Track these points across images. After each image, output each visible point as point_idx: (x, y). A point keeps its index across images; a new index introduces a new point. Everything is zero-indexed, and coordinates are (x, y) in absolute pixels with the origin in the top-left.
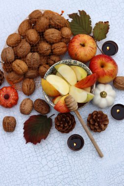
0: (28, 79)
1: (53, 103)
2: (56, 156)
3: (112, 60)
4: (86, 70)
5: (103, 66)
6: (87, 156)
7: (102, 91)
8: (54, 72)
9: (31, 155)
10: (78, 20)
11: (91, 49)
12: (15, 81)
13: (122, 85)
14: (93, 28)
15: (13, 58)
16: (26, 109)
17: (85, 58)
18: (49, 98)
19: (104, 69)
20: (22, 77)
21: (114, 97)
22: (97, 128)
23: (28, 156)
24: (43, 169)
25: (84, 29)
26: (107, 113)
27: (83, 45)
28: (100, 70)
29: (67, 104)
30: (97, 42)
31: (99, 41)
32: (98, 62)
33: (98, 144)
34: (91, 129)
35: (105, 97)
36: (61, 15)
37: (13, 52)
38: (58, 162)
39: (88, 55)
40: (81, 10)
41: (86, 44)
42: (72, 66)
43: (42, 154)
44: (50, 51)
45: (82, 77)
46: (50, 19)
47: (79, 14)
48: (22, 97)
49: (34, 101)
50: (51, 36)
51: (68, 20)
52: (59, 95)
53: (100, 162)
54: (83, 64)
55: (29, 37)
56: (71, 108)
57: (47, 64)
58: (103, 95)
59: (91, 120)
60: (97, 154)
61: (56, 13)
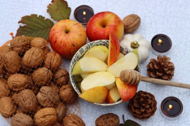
5: (104, 25)
11: (77, 25)
13: (134, 22)
14: (49, 18)
15: (30, 119)
19: (109, 24)
22: (170, 72)
25: (44, 29)
27: (67, 32)
28: (107, 29)
39: (82, 33)
40: (20, 19)
41: (68, 28)
44: (50, 71)
47: (22, 25)
50: (34, 57)
55: (18, 83)
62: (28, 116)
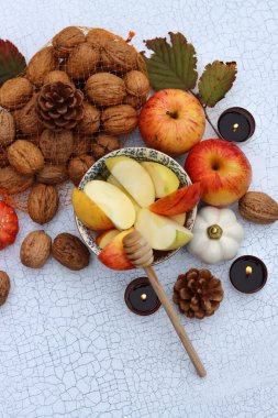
0: (44, 186)
1: (98, 244)
2: (97, 368)
3: (238, 153)
4: (177, 174)
5: (216, 166)
6: (169, 373)
7: (212, 223)
8: (103, 174)
9: (40, 361)
10: (166, 55)
11: (193, 125)
12: (14, 190)
13: (259, 211)
14: (200, 75)
15: (12, 136)
16: (34, 255)
17: (177, 146)
18: (88, 233)
19: (220, 173)
20: (30, 181)
21: (239, 240)
22: (195, 308)
23: (32, 364)
24: (65, 397)
25: (178, 76)
26: (221, 274)
27: (174, 116)
28: (209, 175)
29: (129, 250)
30: (208, 109)
31: (213, 106)
32: (206, 157)
33: (195, 345)
34: (182, 312)
35: (217, 238)
36: (129, 41)
37: (12, 121)
38: (101, 381)
39: (184, 139)
40: (175, 32)
41: (181, 114)
42: (146, 163)
43: (66, 360)
44: (97, 124)
45: (166, 189)
46: (103, 50)
47: (169, 41)
48: (27, 227)
49: (53, 237)
50: (101, 90)
51: (142, 53)
52: (111, 227)
53: (198, 388)
54: (171, 159)
56: (137, 262)
57: (89, 154)
58: (213, 233)
59: (182, 290)
60: (193, 369)
61: (118, 37)
62: (13, 131)
